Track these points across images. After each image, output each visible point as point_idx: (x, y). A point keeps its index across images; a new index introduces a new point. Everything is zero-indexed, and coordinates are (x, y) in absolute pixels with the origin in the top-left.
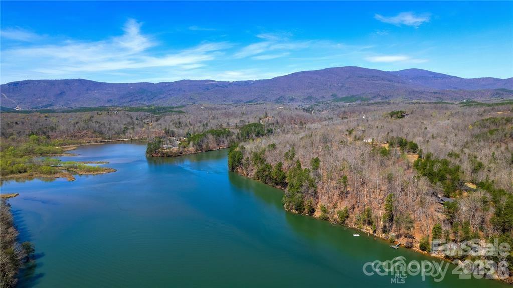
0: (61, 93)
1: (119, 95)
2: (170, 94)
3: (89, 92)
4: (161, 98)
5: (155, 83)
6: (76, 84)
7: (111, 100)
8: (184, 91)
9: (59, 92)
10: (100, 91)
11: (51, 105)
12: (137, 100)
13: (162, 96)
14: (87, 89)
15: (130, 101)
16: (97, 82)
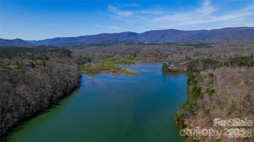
0: (163, 36)
1: (188, 36)
2: (216, 36)
3: (175, 35)
4: (210, 38)
5: (209, 30)
6: (170, 31)
7: (184, 39)
8: (225, 34)
9: (162, 35)
10: (180, 34)
11: (158, 41)
12: (196, 39)
13: (210, 37)
14: (175, 34)
15: (193, 40)
16: (179, 30)
